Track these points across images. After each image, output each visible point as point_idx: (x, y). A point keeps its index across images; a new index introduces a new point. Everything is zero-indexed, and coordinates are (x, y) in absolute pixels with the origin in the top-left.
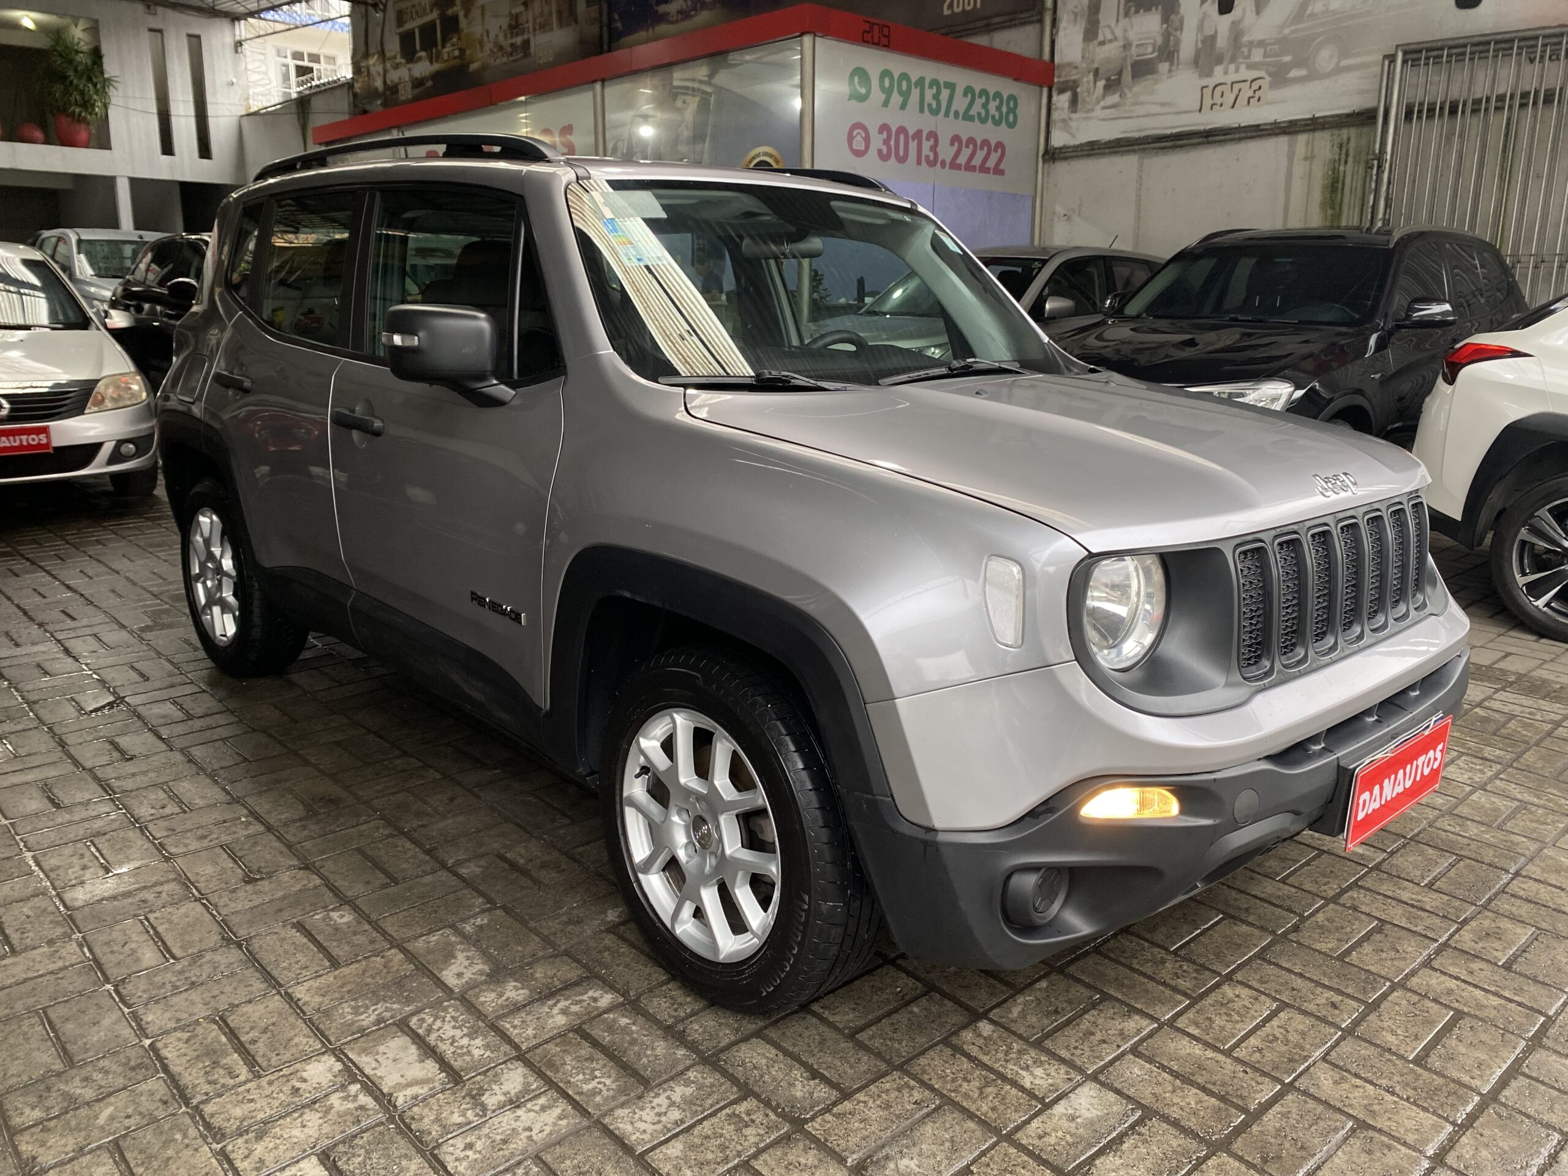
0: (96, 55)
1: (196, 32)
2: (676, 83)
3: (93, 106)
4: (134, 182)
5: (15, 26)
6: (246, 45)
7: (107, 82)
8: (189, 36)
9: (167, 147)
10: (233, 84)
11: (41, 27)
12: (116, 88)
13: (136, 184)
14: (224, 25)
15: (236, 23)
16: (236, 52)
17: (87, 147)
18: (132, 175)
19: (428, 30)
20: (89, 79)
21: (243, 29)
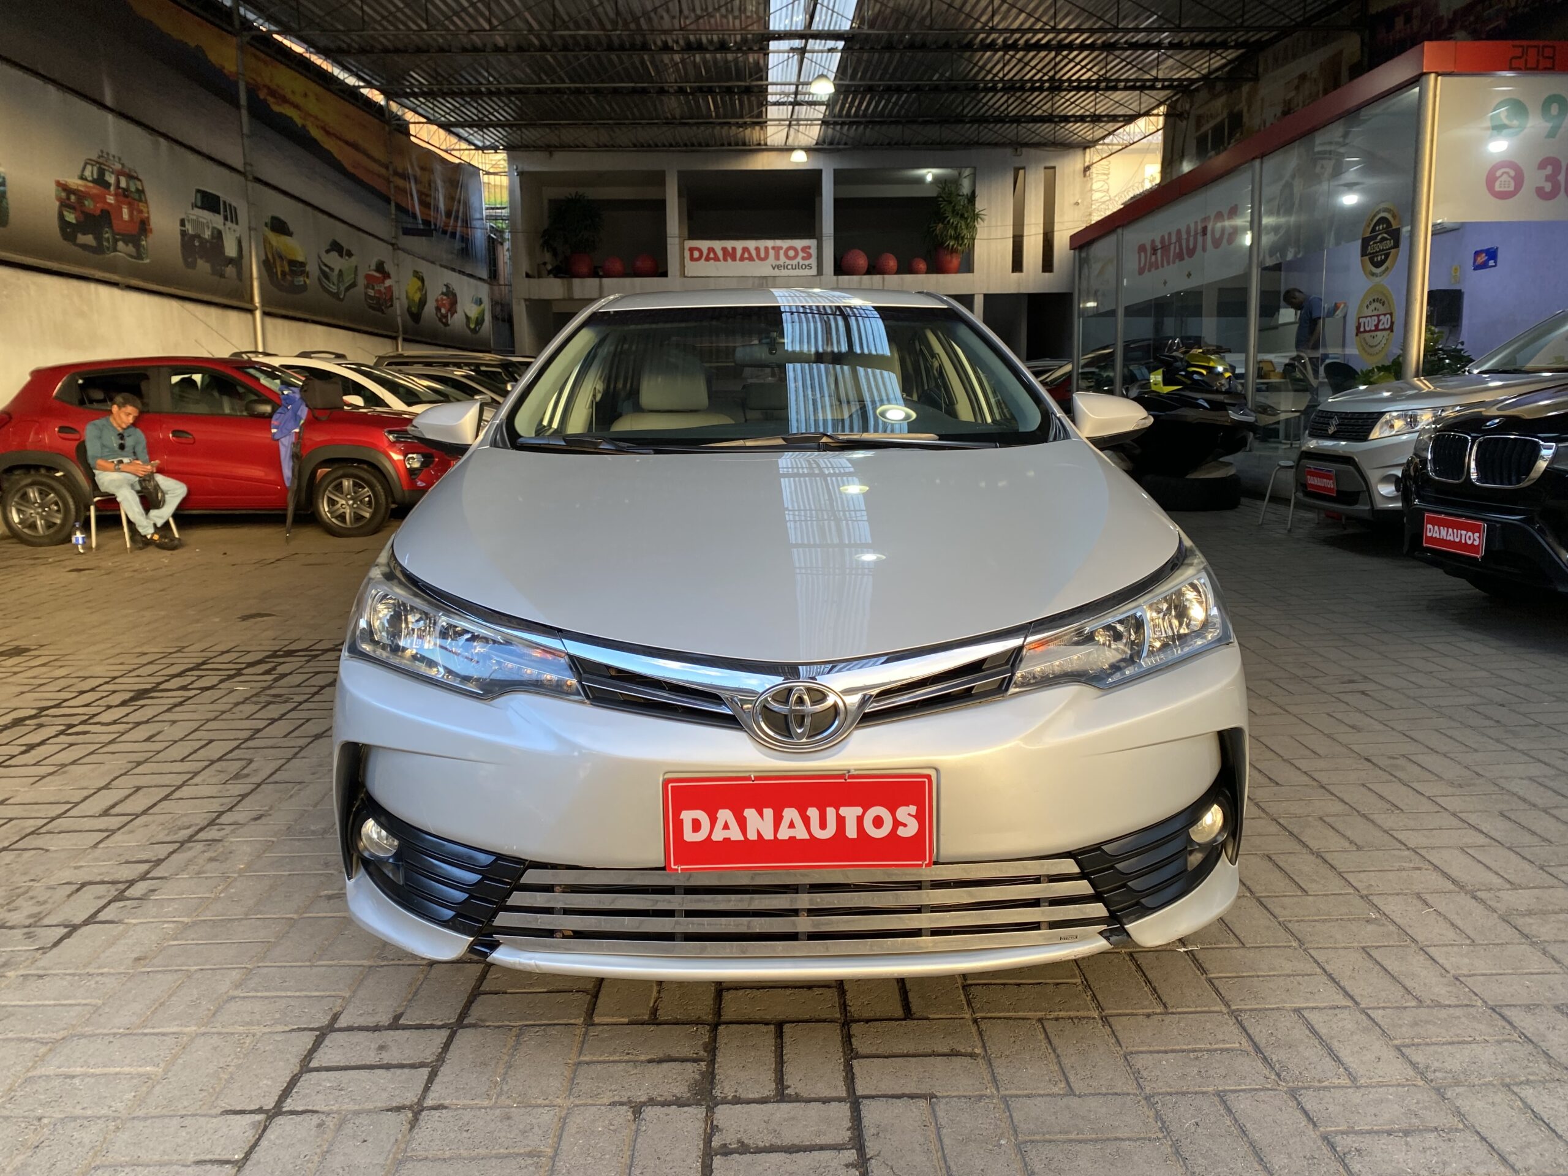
0: (972, 198)
1: (1052, 164)
2: (1317, 149)
3: (963, 238)
4: (986, 296)
5: (920, 181)
6: (1093, 169)
7: (976, 216)
8: (1046, 168)
9: (1017, 265)
10: (1077, 204)
11: (937, 180)
12: (983, 220)
13: (987, 297)
14: (1079, 152)
15: (1088, 151)
16: (1085, 176)
17: (957, 272)
18: (986, 292)
19: (1218, 130)
20: (962, 216)
21: (1091, 155)
